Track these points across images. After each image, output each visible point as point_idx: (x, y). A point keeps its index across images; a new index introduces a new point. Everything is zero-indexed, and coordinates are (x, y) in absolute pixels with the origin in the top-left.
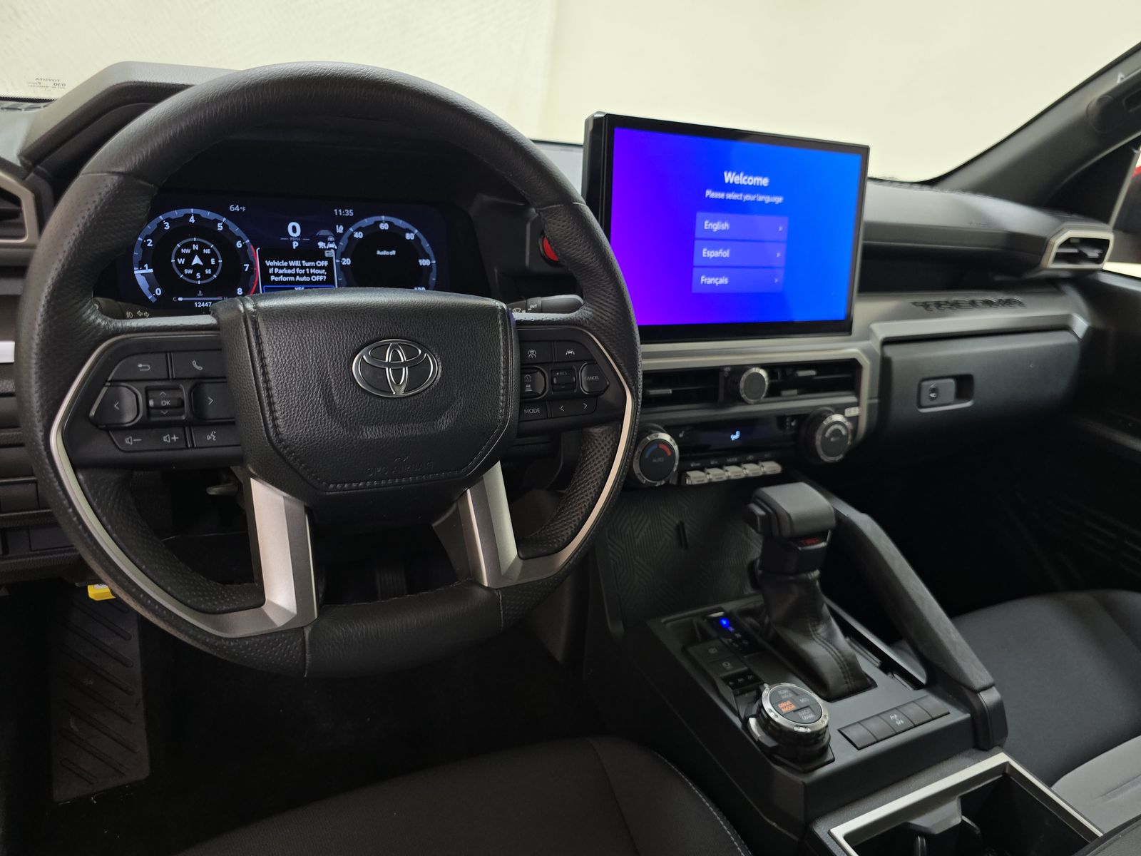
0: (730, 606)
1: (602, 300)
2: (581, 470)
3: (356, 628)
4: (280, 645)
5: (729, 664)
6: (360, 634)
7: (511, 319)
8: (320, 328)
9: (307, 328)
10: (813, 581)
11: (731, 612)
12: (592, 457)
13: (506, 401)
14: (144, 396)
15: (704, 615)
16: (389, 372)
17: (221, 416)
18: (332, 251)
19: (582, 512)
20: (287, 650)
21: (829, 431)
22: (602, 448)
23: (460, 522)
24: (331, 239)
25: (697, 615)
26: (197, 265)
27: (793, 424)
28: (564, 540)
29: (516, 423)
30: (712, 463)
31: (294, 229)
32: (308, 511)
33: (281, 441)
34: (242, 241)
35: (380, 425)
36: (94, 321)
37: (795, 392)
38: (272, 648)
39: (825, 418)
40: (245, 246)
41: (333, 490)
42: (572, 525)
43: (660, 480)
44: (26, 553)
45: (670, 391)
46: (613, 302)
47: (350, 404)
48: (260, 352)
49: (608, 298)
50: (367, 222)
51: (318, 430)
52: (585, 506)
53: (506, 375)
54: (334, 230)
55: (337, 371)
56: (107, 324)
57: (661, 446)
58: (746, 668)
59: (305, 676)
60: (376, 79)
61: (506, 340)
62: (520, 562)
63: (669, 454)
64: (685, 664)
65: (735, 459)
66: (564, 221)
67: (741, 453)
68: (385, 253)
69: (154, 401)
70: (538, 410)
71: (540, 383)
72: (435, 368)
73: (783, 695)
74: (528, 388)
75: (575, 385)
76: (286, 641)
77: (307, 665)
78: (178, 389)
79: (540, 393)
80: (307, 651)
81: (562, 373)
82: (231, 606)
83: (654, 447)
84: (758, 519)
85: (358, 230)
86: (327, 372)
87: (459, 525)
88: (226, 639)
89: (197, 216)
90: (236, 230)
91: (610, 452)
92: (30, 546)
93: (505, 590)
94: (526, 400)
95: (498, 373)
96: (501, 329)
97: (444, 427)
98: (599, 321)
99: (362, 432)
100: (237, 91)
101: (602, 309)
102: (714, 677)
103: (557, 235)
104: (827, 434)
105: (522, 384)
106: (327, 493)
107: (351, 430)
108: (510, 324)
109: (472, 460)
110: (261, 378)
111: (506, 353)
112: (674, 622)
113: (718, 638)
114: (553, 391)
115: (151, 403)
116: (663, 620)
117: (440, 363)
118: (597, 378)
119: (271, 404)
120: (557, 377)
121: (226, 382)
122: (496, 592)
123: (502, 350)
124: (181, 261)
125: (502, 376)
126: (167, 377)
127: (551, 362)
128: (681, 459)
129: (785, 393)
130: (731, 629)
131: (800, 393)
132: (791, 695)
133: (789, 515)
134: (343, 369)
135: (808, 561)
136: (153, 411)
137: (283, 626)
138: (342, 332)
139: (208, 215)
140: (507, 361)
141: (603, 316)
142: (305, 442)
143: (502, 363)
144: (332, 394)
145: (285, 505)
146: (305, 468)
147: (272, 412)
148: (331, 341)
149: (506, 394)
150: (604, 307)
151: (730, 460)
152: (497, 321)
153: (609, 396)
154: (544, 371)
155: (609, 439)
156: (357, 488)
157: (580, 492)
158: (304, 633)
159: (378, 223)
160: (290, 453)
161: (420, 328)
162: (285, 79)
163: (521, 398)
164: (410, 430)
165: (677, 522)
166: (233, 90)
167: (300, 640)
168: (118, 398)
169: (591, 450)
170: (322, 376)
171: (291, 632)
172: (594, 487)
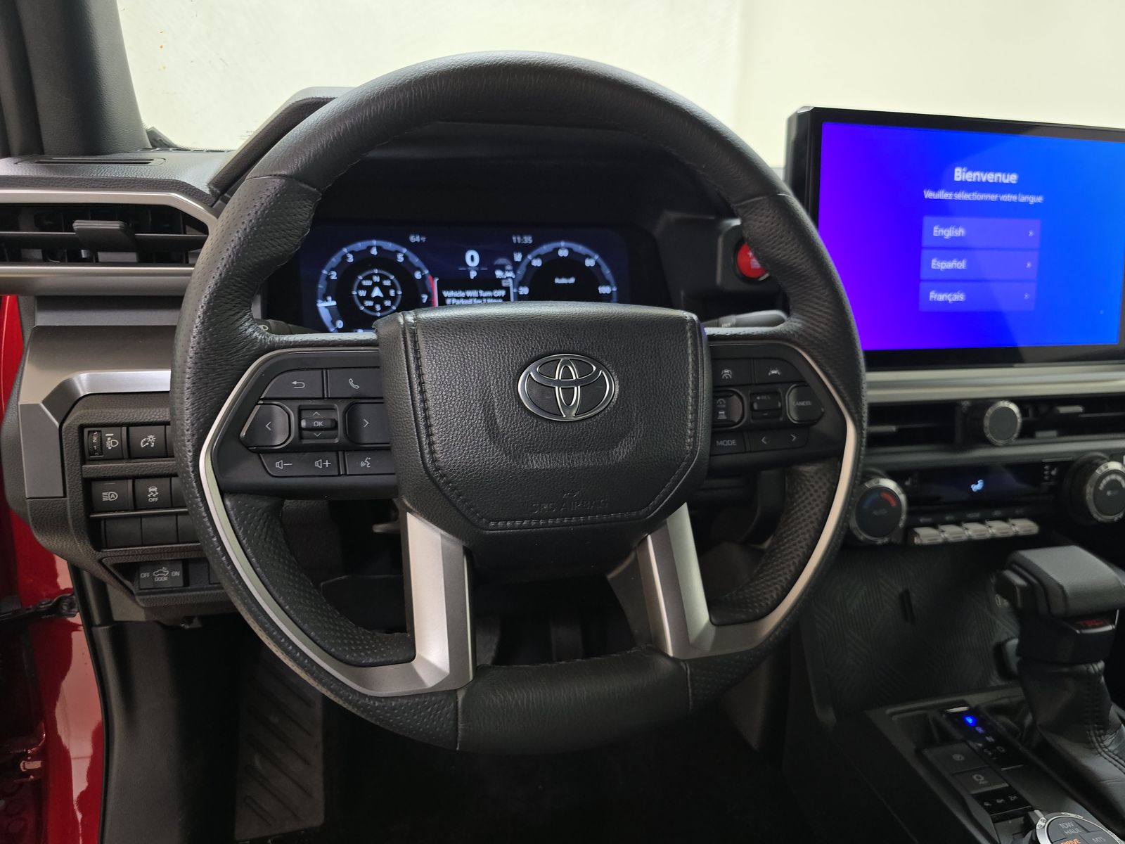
0: (976, 699)
1: (815, 308)
2: (788, 518)
3: (516, 696)
4: (429, 710)
5: (982, 778)
6: (519, 702)
7: (703, 334)
8: (483, 341)
9: (469, 341)
10: (1097, 675)
11: (977, 707)
12: (803, 502)
13: (695, 429)
14: (297, 416)
15: (942, 709)
16: (559, 391)
17: (376, 441)
18: (510, 280)
19: (790, 571)
20: (437, 716)
21: (1104, 482)
22: (816, 491)
23: (639, 575)
24: (509, 267)
25: (934, 707)
26: (377, 297)
27: (1053, 473)
28: (767, 604)
29: (707, 457)
30: (948, 518)
31: (472, 258)
32: (468, 552)
33: (438, 469)
34: (422, 272)
35: (548, 453)
36: (251, 335)
37: (1053, 433)
38: (421, 712)
39: (1098, 465)
40: (424, 277)
41: (496, 528)
42: (778, 587)
43: (882, 536)
44: (205, 586)
45: (893, 428)
46: (828, 311)
47: (514, 428)
48: (418, 367)
49: (823, 306)
50: (546, 248)
51: (479, 457)
52: (794, 563)
53: (696, 397)
54: (512, 258)
55: (501, 390)
56: (264, 338)
57: (884, 495)
58: (1006, 785)
59: (458, 749)
60: (553, 65)
61: (696, 356)
62: (713, 629)
63: (894, 504)
64: (922, 772)
65: (977, 515)
66: (767, 217)
67: (985, 507)
68: (563, 281)
69: (307, 421)
70: (734, 442)
71: (737, 410)
72: (611, 388)
73: (1066, 829)
74: (722, 415)
75: (780, 411)
76: (436, 706)
77: (459, 736)
78: (333, 409)
79: (737, 421)
80: (460, 719)
81: (764, 397)
82: (378, 659)
83: (875, 496)
84: (1018, 590)
85: (536, 257)
86: (489, 392)
87: (638, 578)
88: (371, 697)
89: (379, 248)
90: (416, 260)
91: (825, 496)
92: (209, 579)
93: (694, 663)
94: (718, 430)
95: (686, 395)
96: (689, 342)
97: (620, 458)
98: (810, 335)
99: (528, 460)
100: (404, 85)
101: (814, 319)
102: (963, 793)
103: (757, 233)
104: (1102, 487)
105: (715, 410)
106: (487, 532)
107: (515, 457)
108: (701, 340)
109: (653, 499)
110: (418, 397)
111: (696, 371)
112: (901, 716)
113: (964, 741)
114: (753, 418)
115: (303, 424)
116: (888, 711)
117: (617, 382)
118: (808, 403)
119: (428, 426)
120: (758, 402)
121: (382, 403)
122: (682, 664)
123: (690, 367)
124: (363, 293)
125: (690, 398)
126: (321, 396)
127: (750, 385)
128: (910, 513)
129: (1039, 434)
130: (980, 730)
131: (1060, 435)
132: (1078, 831)
133: (1061, 587)
134: (508, 387)
135: (1089, 650)
136: (305, 433)
137: (433, 687)
138: (507, 345)
139: (389, 246)
140: (696, 380)
141: (816, 328)
142: (463, 470)
143: (690, 383)
144: (494, 416)
145: (442, 544)
146: (464, 501)
147: (429, 435)
148: (496, 356)
149: (695, 421)
150: (815, 317)
151: (970, 516)
152: (685, 333)
153: (824, 426)
154: (741, 394)
155: (825, 480)
156: (521, 527)
157: (787, 545)
158: (457, 698)
159: (556, 250)
160: (447, 483)
161: (594, 341)
162: (454, 69)
163: (714, 426)
164: (582, 460)
165: (901, 590)
166: (400, 84)
167: (452, 705)
168: (270, 418)
169: (801, 493)
170: (485, 394)
171: (442, 695)
172: (805, 539)
